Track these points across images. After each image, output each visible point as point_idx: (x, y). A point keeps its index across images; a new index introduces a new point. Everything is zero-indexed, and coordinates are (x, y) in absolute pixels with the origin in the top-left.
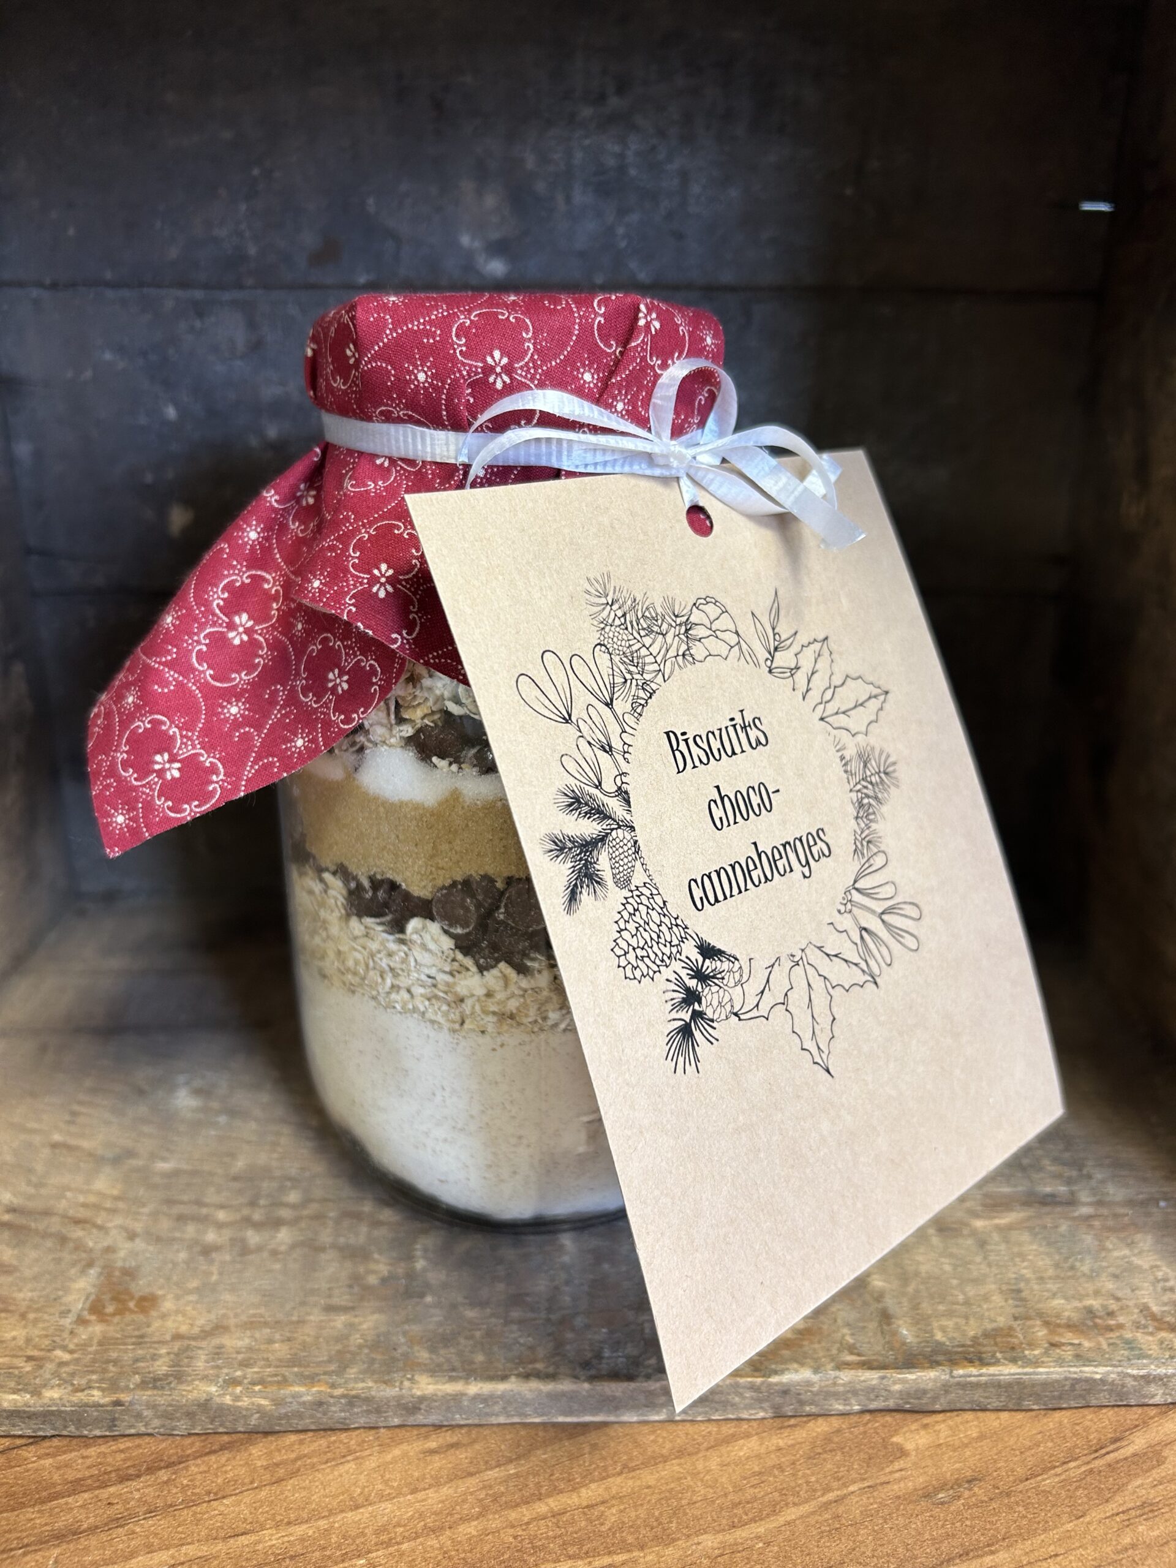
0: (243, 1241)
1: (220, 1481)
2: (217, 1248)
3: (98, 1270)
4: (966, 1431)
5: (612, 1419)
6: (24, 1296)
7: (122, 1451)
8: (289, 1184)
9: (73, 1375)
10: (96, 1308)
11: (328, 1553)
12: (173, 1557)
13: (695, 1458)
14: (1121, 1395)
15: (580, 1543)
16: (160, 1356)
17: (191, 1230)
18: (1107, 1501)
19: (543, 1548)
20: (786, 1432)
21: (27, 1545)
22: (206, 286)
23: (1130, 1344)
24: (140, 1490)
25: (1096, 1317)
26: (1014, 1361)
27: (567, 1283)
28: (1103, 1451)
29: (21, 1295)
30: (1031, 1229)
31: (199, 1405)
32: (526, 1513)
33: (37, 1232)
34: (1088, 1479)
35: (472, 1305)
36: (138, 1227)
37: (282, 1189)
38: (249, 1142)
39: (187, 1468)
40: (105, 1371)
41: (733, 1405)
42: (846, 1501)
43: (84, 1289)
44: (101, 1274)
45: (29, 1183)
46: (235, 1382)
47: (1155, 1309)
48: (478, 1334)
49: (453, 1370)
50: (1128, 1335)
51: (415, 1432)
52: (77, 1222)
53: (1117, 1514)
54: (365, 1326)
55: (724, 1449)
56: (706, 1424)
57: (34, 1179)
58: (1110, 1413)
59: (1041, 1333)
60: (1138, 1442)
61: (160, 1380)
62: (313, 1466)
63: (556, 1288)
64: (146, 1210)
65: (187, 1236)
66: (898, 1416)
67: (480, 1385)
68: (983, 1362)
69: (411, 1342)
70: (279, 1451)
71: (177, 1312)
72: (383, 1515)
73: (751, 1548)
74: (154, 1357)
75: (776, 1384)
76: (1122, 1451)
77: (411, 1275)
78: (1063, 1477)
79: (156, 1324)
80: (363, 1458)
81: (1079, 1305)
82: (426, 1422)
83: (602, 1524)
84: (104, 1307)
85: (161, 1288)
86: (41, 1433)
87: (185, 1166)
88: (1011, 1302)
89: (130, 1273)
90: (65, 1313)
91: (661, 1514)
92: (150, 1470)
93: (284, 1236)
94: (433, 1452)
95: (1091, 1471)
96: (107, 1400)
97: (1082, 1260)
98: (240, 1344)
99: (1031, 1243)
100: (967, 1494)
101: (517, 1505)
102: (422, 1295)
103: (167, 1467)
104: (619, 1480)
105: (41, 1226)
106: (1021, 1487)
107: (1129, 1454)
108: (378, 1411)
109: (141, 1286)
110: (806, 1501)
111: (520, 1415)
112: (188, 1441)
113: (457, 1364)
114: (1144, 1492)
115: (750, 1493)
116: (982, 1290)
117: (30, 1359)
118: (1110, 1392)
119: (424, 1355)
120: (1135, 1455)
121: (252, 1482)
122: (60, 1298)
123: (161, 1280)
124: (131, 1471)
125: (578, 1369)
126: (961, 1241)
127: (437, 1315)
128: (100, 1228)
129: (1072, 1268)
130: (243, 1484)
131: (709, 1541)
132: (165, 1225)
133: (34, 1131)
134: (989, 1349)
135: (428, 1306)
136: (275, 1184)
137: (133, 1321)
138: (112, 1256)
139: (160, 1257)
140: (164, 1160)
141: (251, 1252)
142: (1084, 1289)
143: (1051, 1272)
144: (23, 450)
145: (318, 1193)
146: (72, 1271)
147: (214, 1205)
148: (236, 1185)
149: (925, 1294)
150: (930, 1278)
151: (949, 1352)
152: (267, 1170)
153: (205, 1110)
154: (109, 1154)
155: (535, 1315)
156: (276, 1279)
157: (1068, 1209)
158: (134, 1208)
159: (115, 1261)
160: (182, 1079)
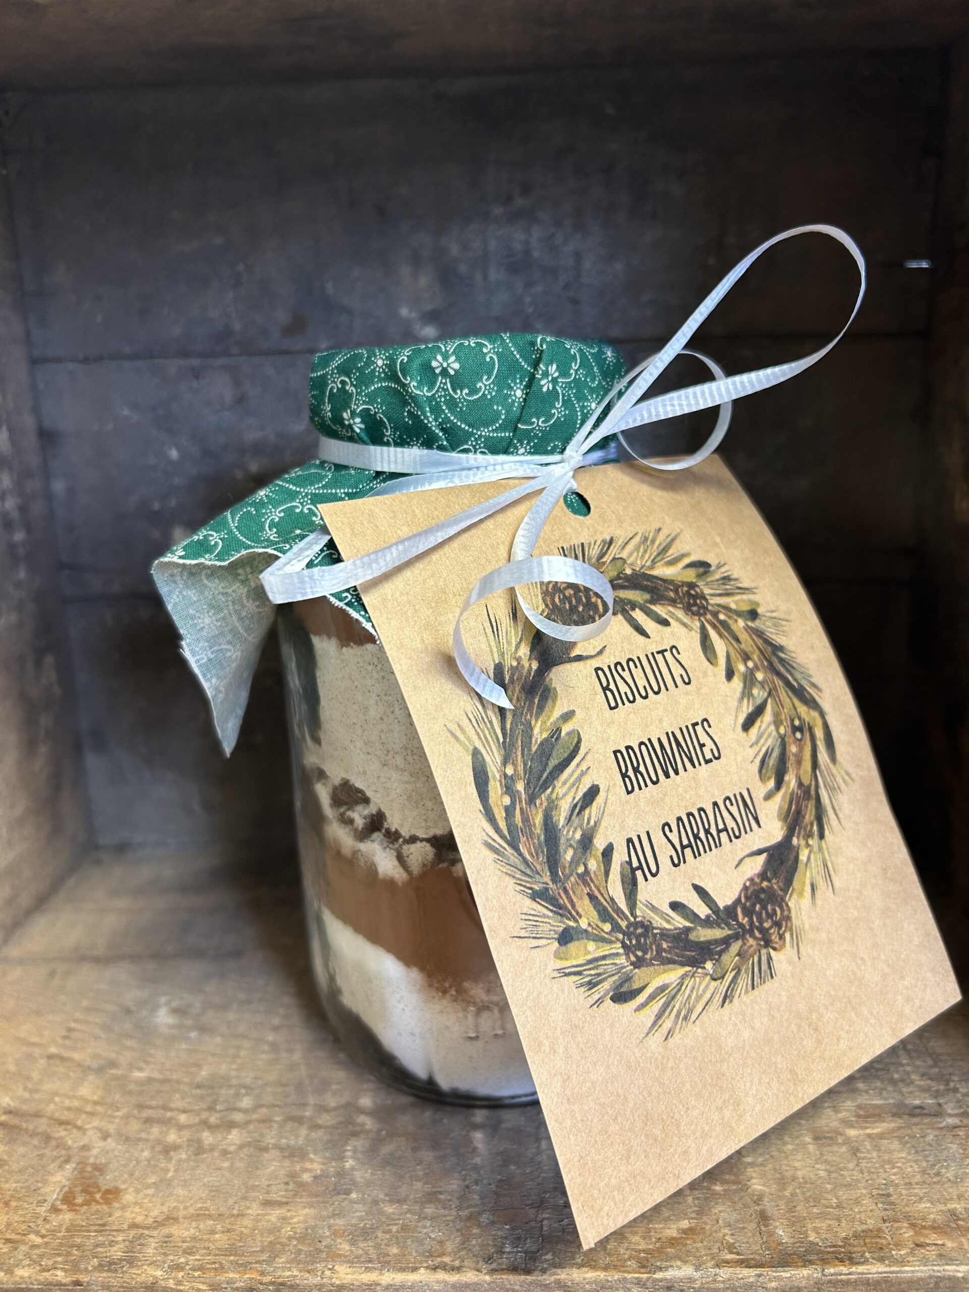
0: (199, 1141)
2: (176, 1147)
3: (74, 1165)
6: (9, 1186)
8: (243, 1091)
9: (41, 1256)
10: (68, 1199)
16: (117, 1242)
17: (156, 1130)
22: (202, 356)
25: (959, 1219)
26: (881, 1260)
27: (476, 1182)
29: (7, 1186)
30: (900, 1138)
31: (147, 1287)
33: (26, 1131)
35: (391, 1202)
36: (112, 1128)
37: (237, 1095)
38: (213, 1055)
40: (69, 1254)
43: (60, 1182)
44: (75, 1169)
45: (25, 1089)
46: (178, 1267)
48: (394, 1228)
49: (370, 1261)
52: (61, 1123)
54: (295, 1220)
57: (30, 1086)
59: (909, 1234)
61: (115, 1263)
63: (467, 1187)
64: (120, 1114)
65: (151, 1137)
67: (393, 1276)
68: (853, 1262)
69: (335, 1234)
71: (136, 1204)
74: (112, 1243)
75: (661, 1280)
77: (341, 1174)
79: (117, 1214)
81: (944, 1208)
84: (74, 1198)
85: (124, 1182)
87: (156, 1075)
88: (880, 1205)
89: (99, 1169)
90: (41, 1203)
93: (235, 1137)
96: (68, 1280)
97: (947, 1167)
98: (186, 1233)
99: (902, 1151)
102: (348, 1192)
105: (31, 1127)
109: (107, 1181)
113: (374, 1256)
116: (855, 1193)
117: (7, 1241)
119: (345, 1247)
122: (39, 1189)
123: (126, 1176)
125: (480, 1264)
126: (835, 1148)
127: (360, 1211)
128: (79, 1128)
129: (938, 1174)
132: (135, 1126)
133: (35, 1044)
134: (859, 1249)
135: (352, 1202)
136: (231, 1092)
137: (98, 1211)
138: (86, 1154)
139: (127, 1155)
140: (140, 1069)
141: (204, 1152)
142: (949, 1193)
143: (918, 1178)
144: (59, 486)
145: (267, 1099)
146: (52, 1166)
147: (178, 1110)
148: (198, 1091)
149: (801, 1197)
150: (806, 1182)
151: (821, 1252)
152: (226, 1079)
153: (180, 1027)
154: (95, 1065)
155: (446, 1212)
156: (223, 1176)
157: (935, 1119)
158: (110, 1112)
159: (88, 1158)
160: (163, 1000)
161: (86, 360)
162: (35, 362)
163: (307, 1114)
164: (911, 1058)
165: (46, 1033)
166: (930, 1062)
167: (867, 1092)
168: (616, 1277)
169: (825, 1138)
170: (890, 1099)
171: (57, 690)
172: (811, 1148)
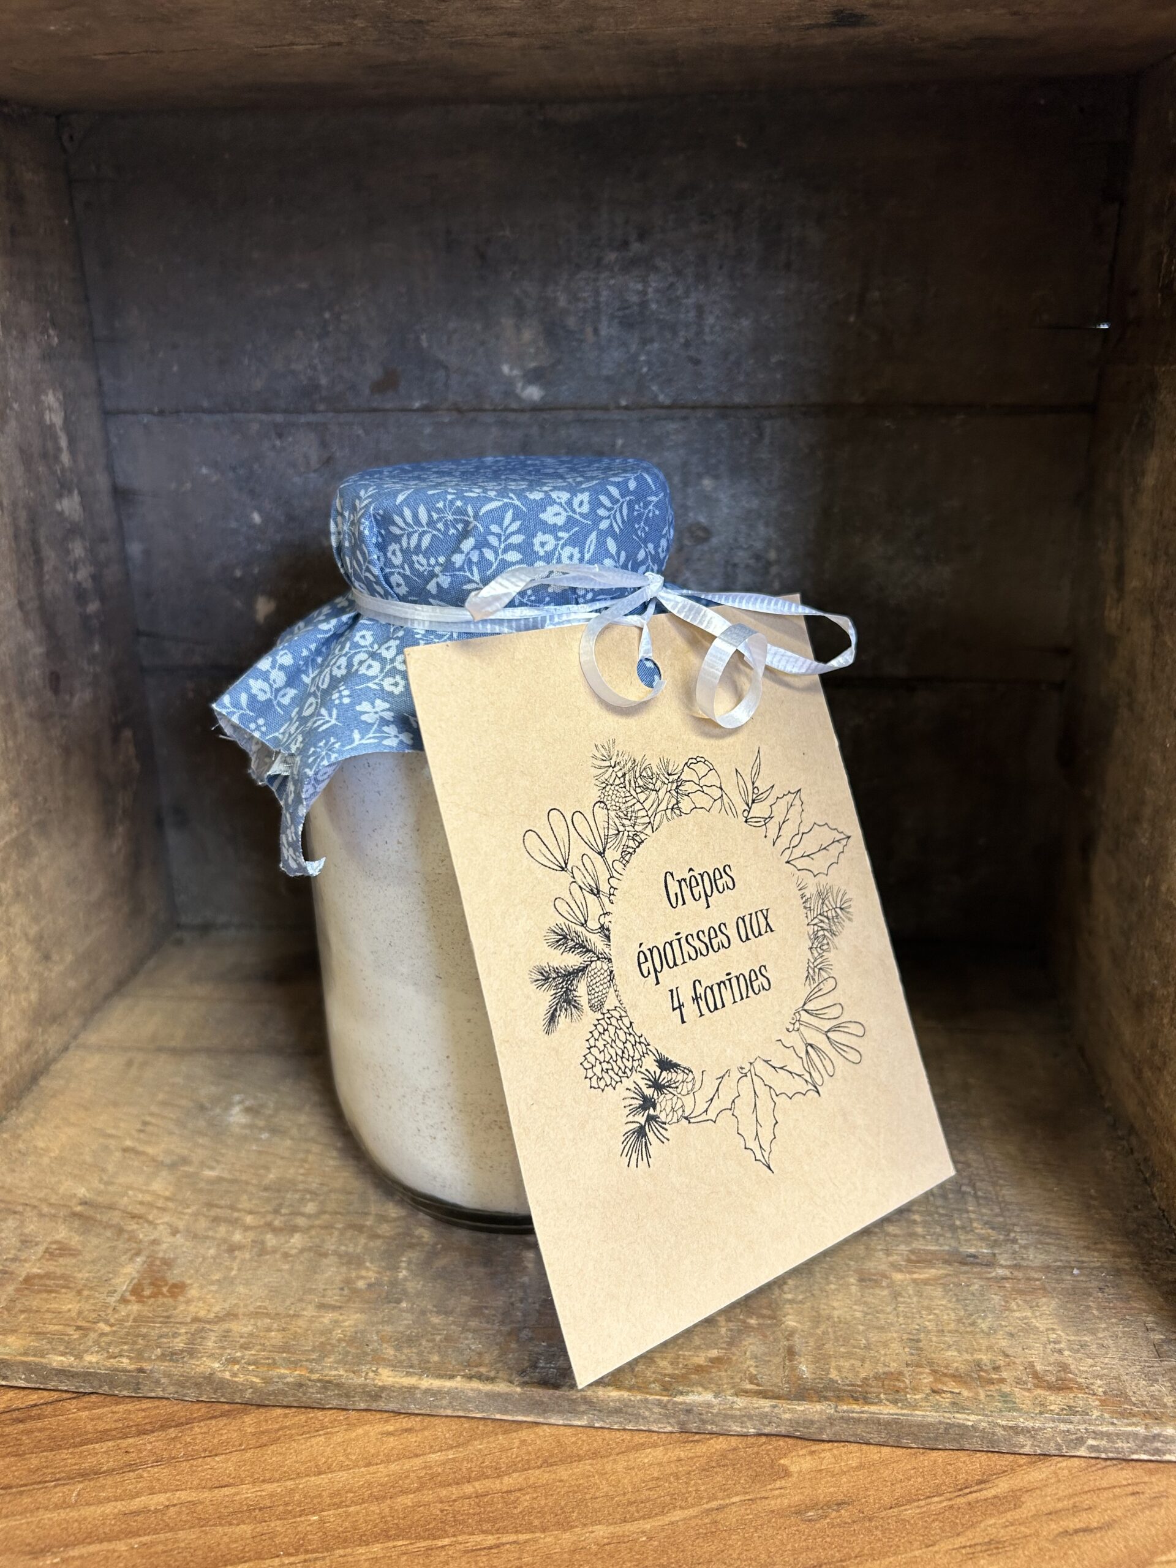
0: (263, 1243)
1: (216, 1441)
2: (240, 1247)
3: (144, 1258)
4: (848, 1460)
5: (541, 1420)
6: (82, 1275)
7: (143, 1410)
8: (308, 1196)
9: (109, 1344)
10: (136, 1291)
11: (290, 1508)
12: (168, 1499)
13: (606, 1460)
14: (992, 1442)
15: (494, 1521)
16: (180, 1334)
17: (222, 1230)
18: (958, 1535)
19: (463, 1522)
20: (689, 1446)
21: (58, 1480)
22: (285, 411)
23: (1005, 1397)
24: (152, 1443)
25: (982, 1370)
26: (895, 1402)
27: (522, 1301)
28: (967, 1491)
29: (80, 1275)
30: (944, 1285)
31: (205, 1378)
32: (455, 1491)
33: (101, 1222)
34: (947, 1513)
35: (438, 1313)
36: (181, 1225)
37: (302, 1200)
38: (282, 1158)
39: (192, 1429)
40: (135, 1343)
41: (644, 1418)
42: (727, 1510)
43: (130, 1274)
44: (145, 1262)
45: (101, 1180)
46: (234, 1361)
47: (1039, 1367)
48: (438, 1338)
49: (411, 1367)
50: (1006, 1389)
51: (378, 1416)
52: (133, 1217)
53: (964, 1547)
54: (347, 1324)
55: (632, 1456)
56: (622, 1433)
57: (105, 1178)
58: (983, 1457)
59: (927, 1380)
60: (1002, 1486)
61: (176, 1354)
62: (291, 1436)
63: (512, 1304)
64: (189, 1211)
65: (218, 1236)
66: (790, 1441)
67: (431, 1381)
68: (866, 1401)
69: (383, 1339)
70: (267, 1421)
71: (200, 1299)
72: (339, 1482)
73: (635, 1541)
74: (175, 1335)
75: (681, 1403)
76: (985, 1492)
77: (394, 1283)
78: (924, 1509)
79: (182, 1307)
80: (331, 1433)
81: (967, 1357)
82: (387, 1408)
83: (515, 1508)
84: (143, 1290)
85: (190, 1277)
86: (81, 1390)
87: (226, 1175)
88: (907, 1350)
89: (168, 1263)
90: (111, 1293)
91: (566, 1505)
92: (163, 1427)
93: (297, 1240)
94: (389, 1434)
95: (951, 1507)
96: (132, 1367)
97: (984, 1318)
98: (245, 1330)
99: (943, 1298)
100: (834, 1514)
101: (449, 1485)
102: (399, 1301)
103: (176, 1426)
104: (537, 1472)
105: (105, 1219)
106: (883, 1514)
107: (990, 1495)
108: (347, 1396)
109: (174, 1275)
110: (692, 1506)
111: (464, 1410)
112: (197, 1406)
113: (416, 1362)
114: (994, 1530)
115: (646, 1493)
116: (886, 1336)
117: (79, 1328)
118: (982, 1438)
119: (390, 1352)
120: (995, 1497)
121: (240, 1445)
122: (110, 1280)
123: (192, 1272)
124: (148, 1427)
125: (514, 1376)
126: (878, 1291)
127: (408, 1319)
128: (150, 1223)
129: (973, 1324)
130: (233, 1446)
131: (601, 1531)
132: (203, 1224)
133: (111, 1136)
134: (876, 1390)
135: (402, 1310)
136: (297, 1196)
137: (163, 1304)
138: (157, 1248)
139: (194, 1251)
140: (212, 1168)
141: (267, 1253)
142: (979, 1344)
143: (953, 1326)
144: (135, 549)
145: (331, 1206)
146: (123, 1258)
147: (245, 1211)
148: (266, 1194)
149: (832, 1336)
150: (840, 1322)
151: (839, 1390)
152: (293, 1182)
153: (251, 1126)
154: (168, 1161)
155: (489, 1326)
156: (283, 1277)
157: (985, 1269)
158: (180, 1209)
159: (157, 1252)
160: (237, 1098)
161: (161, 413)
162: (107, 414)
163: (368, 1223)
164: (979, 1205)
165: (122, 1125)
166: (997, 1210)
167: (924, 1237)
168: (639, 1397)
169: (870, 1280)
170: (946, 1245)
171: (136, 766)
172: (854, 1289)
